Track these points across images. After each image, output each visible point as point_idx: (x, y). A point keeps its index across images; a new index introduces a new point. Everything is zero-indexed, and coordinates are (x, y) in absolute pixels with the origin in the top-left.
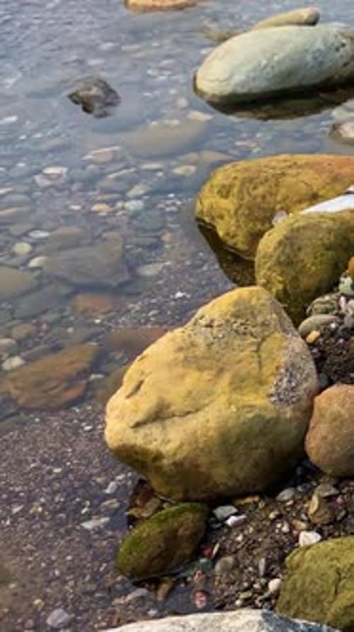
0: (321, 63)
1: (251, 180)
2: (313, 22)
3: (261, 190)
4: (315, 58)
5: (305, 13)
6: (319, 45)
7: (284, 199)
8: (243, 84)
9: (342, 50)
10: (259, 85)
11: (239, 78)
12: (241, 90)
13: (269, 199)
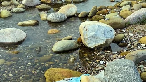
0: (70, 47)
1: (51, 74)
2: (71, 39)
3: (52, 76)
4: (69, 46)
5: (70, 37)
6: (70, 44)
7: (55, 78)
8: (58, 50)
9: (74, 45)
10: (60, 50)
11: (58, 49)
12: (58, 51)
13: (53, 78)
